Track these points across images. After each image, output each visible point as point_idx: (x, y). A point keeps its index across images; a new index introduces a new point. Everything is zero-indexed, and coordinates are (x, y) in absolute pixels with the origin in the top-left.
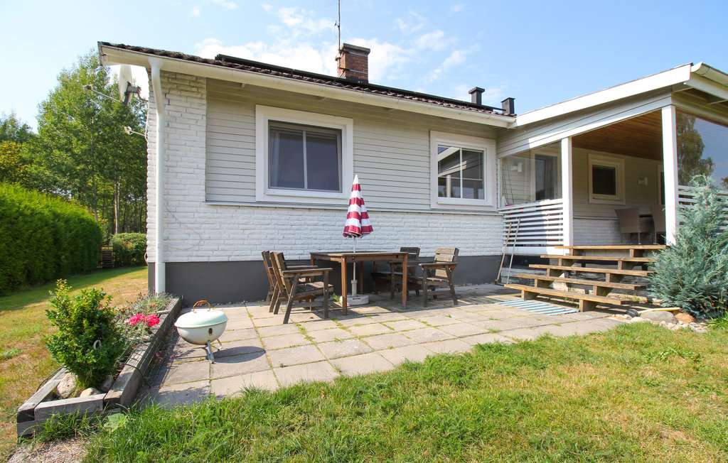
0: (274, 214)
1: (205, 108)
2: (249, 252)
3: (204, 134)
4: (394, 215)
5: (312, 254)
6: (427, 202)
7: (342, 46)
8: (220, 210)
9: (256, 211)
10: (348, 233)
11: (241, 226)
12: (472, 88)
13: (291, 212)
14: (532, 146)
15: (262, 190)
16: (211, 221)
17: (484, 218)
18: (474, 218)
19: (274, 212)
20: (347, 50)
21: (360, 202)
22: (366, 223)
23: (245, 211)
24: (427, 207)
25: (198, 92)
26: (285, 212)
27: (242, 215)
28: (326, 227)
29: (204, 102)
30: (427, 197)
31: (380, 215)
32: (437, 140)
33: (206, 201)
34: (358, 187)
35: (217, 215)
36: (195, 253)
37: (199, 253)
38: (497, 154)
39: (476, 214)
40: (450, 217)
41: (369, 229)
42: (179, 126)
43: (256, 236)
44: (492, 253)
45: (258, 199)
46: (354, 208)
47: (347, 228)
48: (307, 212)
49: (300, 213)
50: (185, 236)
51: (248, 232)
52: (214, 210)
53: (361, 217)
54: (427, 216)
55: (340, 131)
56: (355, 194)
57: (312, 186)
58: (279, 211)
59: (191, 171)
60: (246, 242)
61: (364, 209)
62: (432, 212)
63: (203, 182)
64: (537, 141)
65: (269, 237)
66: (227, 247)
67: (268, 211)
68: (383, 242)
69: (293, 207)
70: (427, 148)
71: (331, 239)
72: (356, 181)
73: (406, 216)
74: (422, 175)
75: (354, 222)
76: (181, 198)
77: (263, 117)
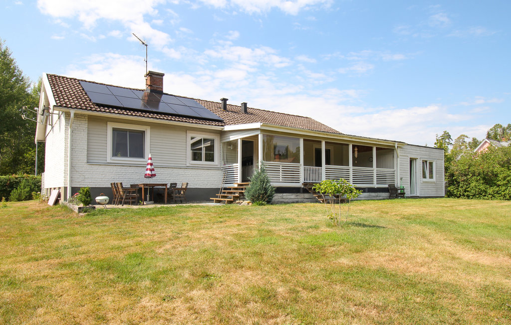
0: (115, 168)
1: (87, 124)
2: (104, 184)
3: (87, 135)
4: (168, 169)
5: (131, 185)
6: (185, 163)
7: (148, 71)
8: (93, 166)
9: (107, 167)
10: (146, 176)
11: (101, 173)
12: (222, 98)
13: (122, 167)
14: (231, 139)
15: (109, 157)
16: (89, 170)
17: (213, 171)
18: (207, 170)
19: (115, 167)
20: (151, 74)
21: (151, 164)
22: (153, 173)
23: (103, 166)
24: (185, 166)
25: (84, 118)
26: (119, 167)
27: (101, 168)
28: (137, 174)
29: (87, 122)
30: (185, 161)
31: (162, 169)
32: (190, 134)
33: (87, 162)
34: (151, 159)
35: (91, 168)
36: (82, 184)
37: (84, 184)
38: (221, 140)
39: (209, 169)
40: (195, 170)
41: (155, 175)
42: (77, 132)
43: (106, 177)
44: (216, 187)
45: (108, 162)
46: (149, 167)
47: (146, 175)
48: (129, 167)
49: (126, 167)
50: (78, 177)
51: (104, 175)
52: (90, 166)
53: (152, 170)
54: (184, 170)
55: (144, 131)
56: (150, 161)
57: (131, 156)
58: (117, 167)
59: (81, 150)
60: (103, 179)
61: (153, 167)
62: (187, 168)
63: (86, 155)
64: (232, 138)
65: (113, 177)
66: (94, 181)
67: (113, 167)
68: (163, 181)
69: (123, 165)
70: (185, 138)
71: (139, 179)
72: (150, 156)
73: (174, 169)
74: (183, 151)
75: (149, 172)
76: (77, 161)
77: (110, 127)
